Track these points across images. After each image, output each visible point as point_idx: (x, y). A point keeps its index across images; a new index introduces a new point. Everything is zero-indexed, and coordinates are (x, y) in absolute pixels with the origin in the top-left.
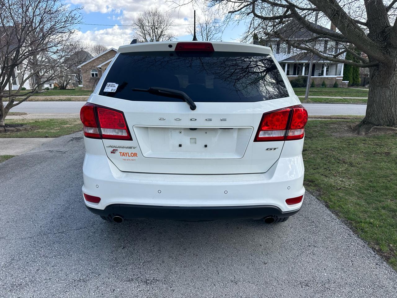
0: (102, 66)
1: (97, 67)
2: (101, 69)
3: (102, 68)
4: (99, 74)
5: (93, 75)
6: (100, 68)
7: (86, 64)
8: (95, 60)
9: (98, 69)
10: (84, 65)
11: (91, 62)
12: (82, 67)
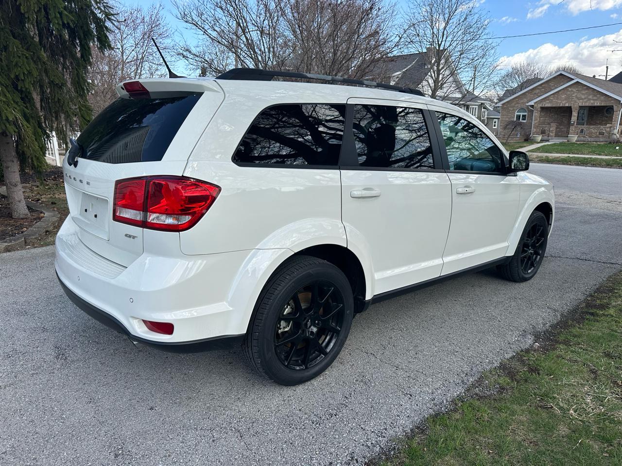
0: (535, 103)
1: (527, 104)
2: (533, 108)
3: (536, 106)
4: (528, 116)
5: (518, 117)
6: (532, 106)
7: (510, 100)
8: (527, 94)
9: (528, 108)
10: (508, 102)
11: (519, 96)
12: (503, 104)
